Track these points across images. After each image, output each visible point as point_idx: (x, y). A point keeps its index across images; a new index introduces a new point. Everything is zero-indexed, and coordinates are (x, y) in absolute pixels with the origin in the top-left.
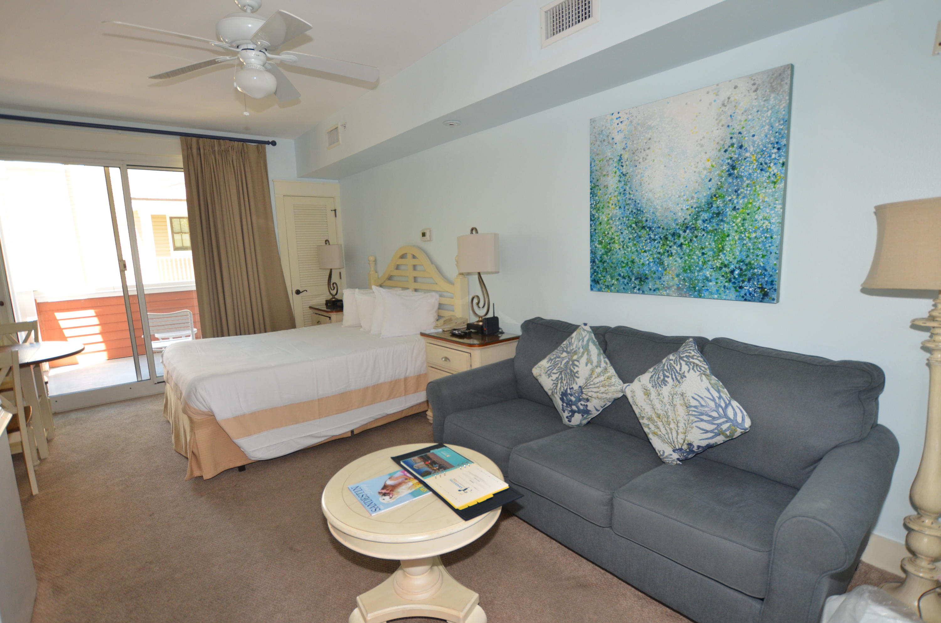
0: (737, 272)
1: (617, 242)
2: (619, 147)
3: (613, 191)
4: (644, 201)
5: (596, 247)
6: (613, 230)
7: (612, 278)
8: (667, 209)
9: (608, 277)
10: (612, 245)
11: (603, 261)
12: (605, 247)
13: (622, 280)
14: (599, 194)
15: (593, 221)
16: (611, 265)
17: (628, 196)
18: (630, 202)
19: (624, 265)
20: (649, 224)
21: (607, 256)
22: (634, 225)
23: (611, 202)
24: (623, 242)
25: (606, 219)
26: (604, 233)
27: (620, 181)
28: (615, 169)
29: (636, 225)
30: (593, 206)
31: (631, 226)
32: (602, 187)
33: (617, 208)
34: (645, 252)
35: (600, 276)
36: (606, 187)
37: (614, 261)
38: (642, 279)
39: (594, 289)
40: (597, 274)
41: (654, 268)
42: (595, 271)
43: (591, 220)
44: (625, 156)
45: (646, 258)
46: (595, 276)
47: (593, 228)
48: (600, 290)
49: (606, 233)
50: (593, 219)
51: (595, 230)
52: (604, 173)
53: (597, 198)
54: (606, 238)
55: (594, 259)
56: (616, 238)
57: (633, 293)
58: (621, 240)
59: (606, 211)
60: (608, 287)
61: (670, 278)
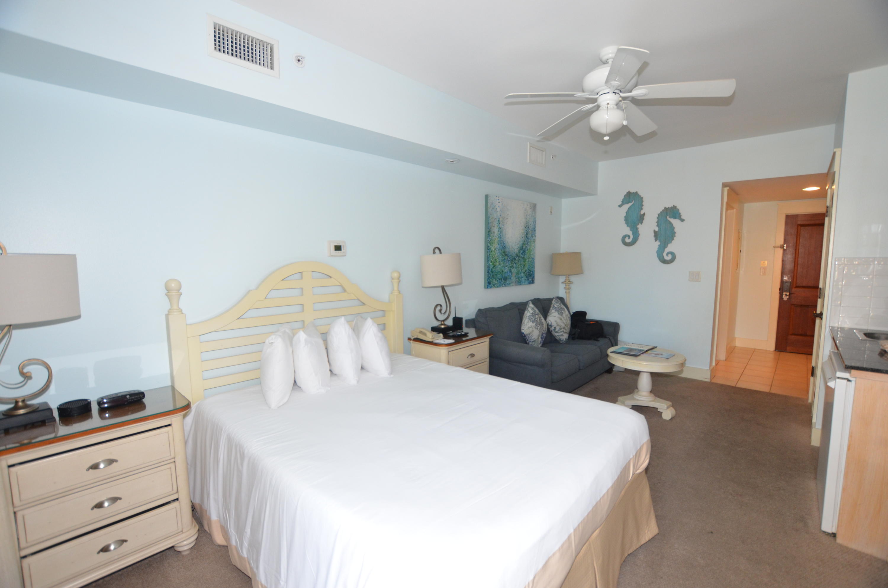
0: (528, 274)
1: (497, 261)
2: (499, 214)
3: (496, 235)
4: (506, 242)
5: (490, 264)
6: (496, 255)
7: (495, 280)
8: (513, 247)
9: (494, 280)
10: (496, 263)
11: (492, 272)
12: (493, 264)
13: (499, 281)
14: (491, 236)
15: (489, 249)
16: (495, 273)
17: (501, 239)
18: (502, 242)
19: (500, 273)
20: (508, 253)
21: (494, 269)
22: (503, 253)
23: (496, 241)
24: (499, 261)
25: (494, 250)
26: (493, 256)
27: (499, 231)
28: (497, 225)
29: (504, 253)
30: (489, 241)
31: (502, 254)
32: (492, 232)
33: (498, 244)
34: (506, 266)
35: (491, 280)
36: (494, 232)
37: (496, 271)
38: (505, 279)
39: (489, 288)
40: (490, 279)
41: (509, 274)
42: (489, 278)
43: (488, 249)
44: (501, 219)
45: (507, 270)
46: (489, 280)
47: (489, 253)
48: (491, 287)
49: (494, 256)
50: (489, 248)
51: (490, 255)
52: (493, 225)
53: (490, 238)
54: (493, 259)
55: (489, 271)
56: (497, 259)
57: (503, 287)
58: (499, 260)
59: (494, 245)
60: (494, 285)
61: (513, 279)
